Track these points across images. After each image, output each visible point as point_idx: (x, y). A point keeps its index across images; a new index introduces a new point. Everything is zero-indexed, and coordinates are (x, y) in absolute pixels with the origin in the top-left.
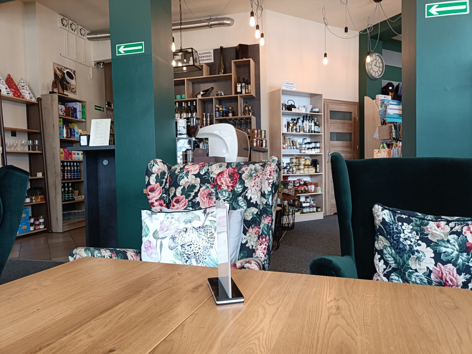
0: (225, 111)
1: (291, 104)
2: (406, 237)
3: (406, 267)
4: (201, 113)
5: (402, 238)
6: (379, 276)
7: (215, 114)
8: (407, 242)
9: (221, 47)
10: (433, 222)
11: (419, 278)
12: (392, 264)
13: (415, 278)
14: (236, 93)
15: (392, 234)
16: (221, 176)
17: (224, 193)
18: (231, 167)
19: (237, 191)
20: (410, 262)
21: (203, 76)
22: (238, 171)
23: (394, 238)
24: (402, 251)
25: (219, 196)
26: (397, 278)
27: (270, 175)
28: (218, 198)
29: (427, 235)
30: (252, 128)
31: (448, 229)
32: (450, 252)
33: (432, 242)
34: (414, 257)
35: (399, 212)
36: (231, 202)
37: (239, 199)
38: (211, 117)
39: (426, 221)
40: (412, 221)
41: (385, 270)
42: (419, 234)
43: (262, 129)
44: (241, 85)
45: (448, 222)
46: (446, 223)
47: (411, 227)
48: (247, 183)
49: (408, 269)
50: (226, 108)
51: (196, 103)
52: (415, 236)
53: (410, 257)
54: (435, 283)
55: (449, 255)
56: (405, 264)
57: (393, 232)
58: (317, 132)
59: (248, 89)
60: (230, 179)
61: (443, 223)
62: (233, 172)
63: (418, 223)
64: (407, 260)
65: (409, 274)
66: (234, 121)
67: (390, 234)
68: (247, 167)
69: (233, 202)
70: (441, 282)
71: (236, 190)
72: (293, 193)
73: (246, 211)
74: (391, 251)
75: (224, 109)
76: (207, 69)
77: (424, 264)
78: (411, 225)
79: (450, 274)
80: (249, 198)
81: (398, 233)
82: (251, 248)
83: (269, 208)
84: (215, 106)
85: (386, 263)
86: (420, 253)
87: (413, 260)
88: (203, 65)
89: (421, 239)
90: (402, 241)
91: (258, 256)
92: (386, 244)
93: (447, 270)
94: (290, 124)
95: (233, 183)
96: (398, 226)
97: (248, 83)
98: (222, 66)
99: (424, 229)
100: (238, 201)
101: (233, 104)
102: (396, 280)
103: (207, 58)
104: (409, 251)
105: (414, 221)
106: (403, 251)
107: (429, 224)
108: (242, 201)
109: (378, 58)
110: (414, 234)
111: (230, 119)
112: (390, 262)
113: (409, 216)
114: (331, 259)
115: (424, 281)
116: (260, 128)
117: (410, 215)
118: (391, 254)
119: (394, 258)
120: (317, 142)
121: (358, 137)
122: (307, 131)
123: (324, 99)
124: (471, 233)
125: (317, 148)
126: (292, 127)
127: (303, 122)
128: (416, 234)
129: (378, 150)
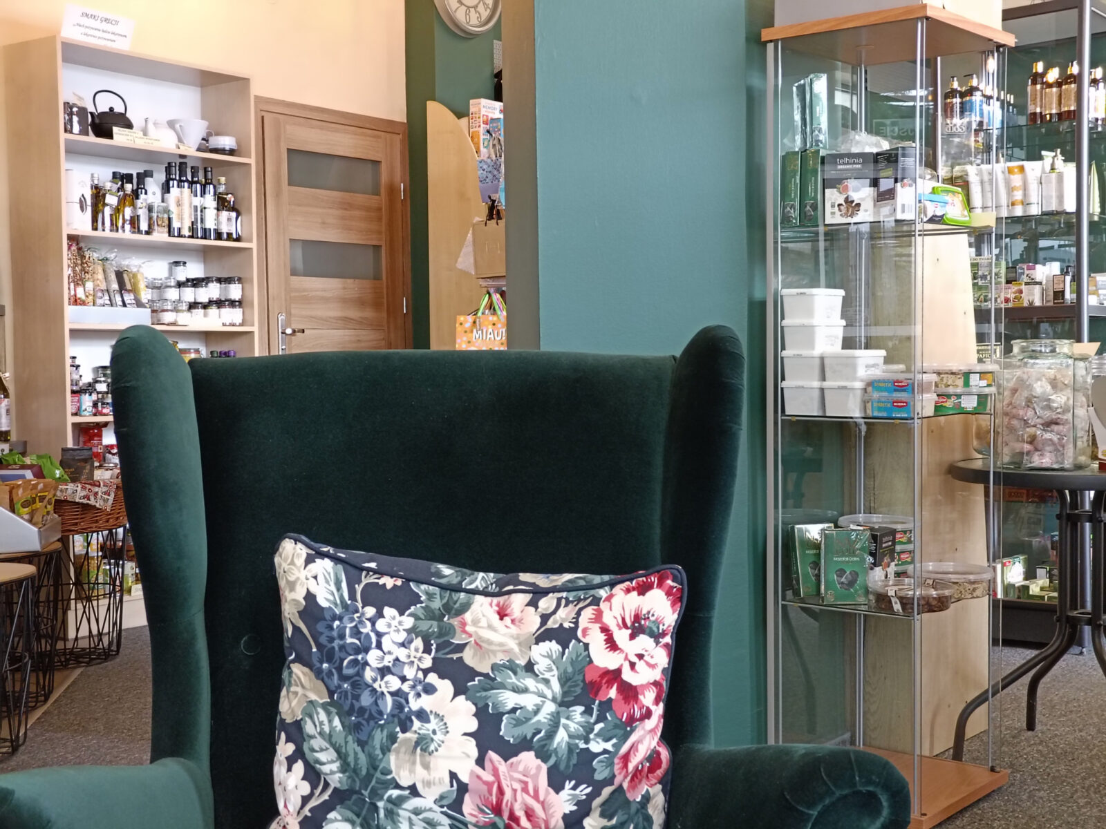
1: (111, 109)
2: (388, 661)
3: (379, 782)
5: (372, 669)
6: (285, 827)
8: (386, 683)
10: (489, 599)
11: (423, 820)
12: (332, 773)
15: (338, 655)
20: (392, 760)
23: (346, 671)
24: (368, 720)
31: (532, 621)
32: (531, 707)
33: (473, 673)
34: (409, 740)
35: (373, 566)
39: (462, 595)
40: (417, 600)
41: (305, 800)
42: (434, 647)
46: (527, 597)
47: (408, 622)
49: (387, 789)
52: (419, 655)
53: (393, 738)
55: (528, 719)
56: (375, 768)
57: (343, 648)
58: (229, 236)
61: (518, 601)
63: (437, 604)
64: (384, 754)
65: (390, 806)
67: (330, 655)
70: (494, 824)
74: (330, 722)
77: (440, 761)
78: (408, 616)
79: (525, 790)
81: (358, 651)
85: (313, 775)
86: (428, 721)
87: (403, 750)
89: (439, 667)
90: (371, 681)
92: (314, 697)
93: (516, 775)
94: (104, 196)
96: (361, 622)
99: (452, 627)
104: (393, 716)
105: (423, 598)
106: (373, 717)
107: (473, 607)
110: (417, 650)
112: (326, 769)
113: (408, 580)
115: (439, 827)
117: (410, 576)
118: (330, 736)
119: (338, 751)
120: (229, 280)
121: (404, 261)
122: (186, 232)
123: (256, 97)
124: (605, 630)
125: (232, 303)
126: (118, 210)
127: (166, 188)
128: (421, 648)
129: (470, 319)
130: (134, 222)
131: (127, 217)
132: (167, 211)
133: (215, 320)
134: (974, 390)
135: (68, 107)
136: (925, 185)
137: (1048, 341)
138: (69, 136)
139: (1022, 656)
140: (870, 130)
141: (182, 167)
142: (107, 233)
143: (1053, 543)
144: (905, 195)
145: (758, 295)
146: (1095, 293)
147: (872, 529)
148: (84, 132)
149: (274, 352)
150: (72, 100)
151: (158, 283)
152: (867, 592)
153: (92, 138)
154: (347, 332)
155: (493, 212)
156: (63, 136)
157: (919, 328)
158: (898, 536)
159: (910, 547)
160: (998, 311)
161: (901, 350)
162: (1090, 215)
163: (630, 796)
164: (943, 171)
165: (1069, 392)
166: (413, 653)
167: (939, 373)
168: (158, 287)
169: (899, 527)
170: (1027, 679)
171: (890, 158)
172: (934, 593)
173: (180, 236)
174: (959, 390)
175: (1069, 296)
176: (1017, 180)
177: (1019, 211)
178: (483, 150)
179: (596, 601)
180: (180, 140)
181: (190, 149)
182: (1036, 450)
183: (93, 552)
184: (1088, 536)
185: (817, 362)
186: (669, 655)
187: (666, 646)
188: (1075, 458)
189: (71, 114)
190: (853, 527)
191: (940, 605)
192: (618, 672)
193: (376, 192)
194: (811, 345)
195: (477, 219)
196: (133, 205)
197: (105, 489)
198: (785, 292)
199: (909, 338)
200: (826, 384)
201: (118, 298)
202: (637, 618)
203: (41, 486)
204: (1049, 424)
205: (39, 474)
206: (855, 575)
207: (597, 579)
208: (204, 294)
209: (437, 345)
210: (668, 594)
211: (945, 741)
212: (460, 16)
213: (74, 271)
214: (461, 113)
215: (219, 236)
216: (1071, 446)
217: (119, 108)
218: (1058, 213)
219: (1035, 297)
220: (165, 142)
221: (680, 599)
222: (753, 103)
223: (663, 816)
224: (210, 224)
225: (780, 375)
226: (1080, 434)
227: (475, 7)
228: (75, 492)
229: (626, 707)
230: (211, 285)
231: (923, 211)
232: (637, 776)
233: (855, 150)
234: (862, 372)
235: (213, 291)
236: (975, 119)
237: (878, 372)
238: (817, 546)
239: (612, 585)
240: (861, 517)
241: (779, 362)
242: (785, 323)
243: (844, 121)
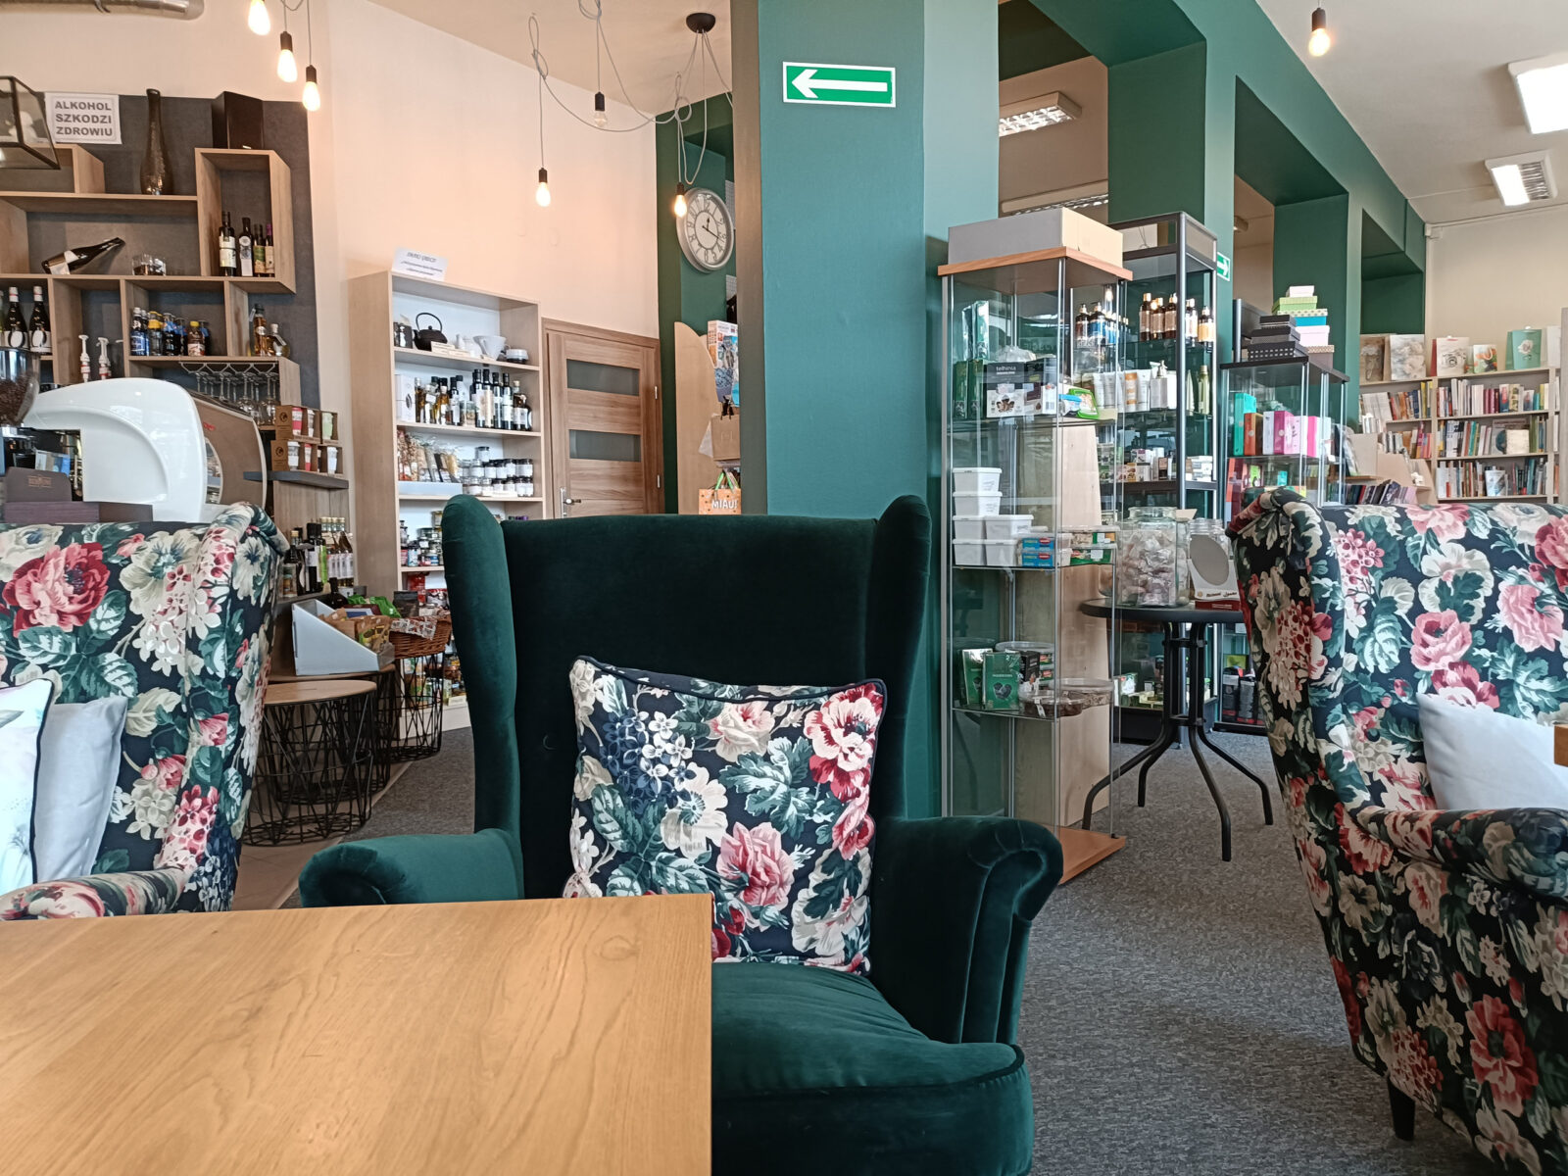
0: (172, 332)
1: (430, 328)
2: (658, 753)
3: (652, 846)
4: (68, 334)
5: (646, 760)
6: (579, 882)
7: (131, 340)
8: (657, 770)
9: (149, 91)
10: (735, 705)
11: (686, 875)
12: (616, 839)
13: (677, 878)
14: (220, 270)
15: (619, 748)
16: (35, 574)
17: (44, 640)
18: (80, 540)
19: (99, 631)
20: (662, 829)
21: (73, 191)
22: (106, 556)
23: (625, 762)
24: (643, 799)
25: (22, 652)
26: (627, 882)
27: (215, 572)
28: (19, 662)
29: (714, 743)
30: (284, 402)
31: (769, 722)
32: (768, 789)
33: (724, 763)
34: (675, 814)
35: (646, 680)
36: (72, 673)
37: (107, 662)
38: (115, 353)
39: (715, 702)
40: (679, 706)
41: (595, 860)
42: (693, 742)
43: (322, 409)
44: (237, 244)
45: (773, 701)
46: (764, 704)
47: (674, 723)
48: (142, 601)
49: (658, 852)
50: (176, 323)
51: (45, 294)
52: (682, 748)
53: (662, 813)
54: (726, 883)
55: (766, 798)
56: (649, 836)
57: (623, 743)
58: (523, 428)
59: (264, 260)
60: (71, 589)
61: (758, 707)
62: (85, 561)
63: (695, 710)
64: (655, 825)
65: (660, 865)
66: (210, 373)
67: (613, 750)
68: (142, 543)
69: (80, 672)
70: (741, 879)
71: (94, 626)
72: (429, 632)
73: (131, 702)
74: (614, 800)
75: (168, 327)
76: (92, 166)
77: (699, 831)
78: (674, 718)
79: (764, 852)
80: (144, 656)
81: (635, 745)
82: (146, 836)
83: (214, 688)
84: (131, 313)
85: (601, 841)
86: (690, 800)
87: (670, 821)
88: (70, 151)
89: (697, 758)
90: (644, 769)
91: (170, 864)
92: (601, 781)
93: (757, 841)
94: (425, 396)
95: (81, 602)
96: (637, 724)
97: (263, 237)
98: (159, 164)
99: (707, 726)
100: (103, 668)
101: (207, 310)
102: (623, 888)
103: (91, 125)
104: (662, 796)
105: (685, 705)
106: (646, 797)
107: (723, 711)
108: (119, 667)
109: (713, 205)
110: (680, 745)
111: (195, 366)
112: (611, 836)
113: (673, 691)
114: (374, 849)
115: (698, 882)
116: (316, 405)
117: (674, 688)
118: (614, 811)
119: (620, 822)
120: (522, 462)
121: (658, 449)
122: (489, 424)
123: (543, 319)
124: (824, 729)
125: (525, 479)
126: (435, 407)
127: (473, 390)
128: (684, 742)
129: (710, 492)
130: (449, 416)
131: (443, 412)
132: (474, 407)
133: (511, 493)
134: (1101, 546)
135: (397, 326)
136: (1064, 388)
137: (1157, 508)
138: (397, 349)
139: (1133, 750)
140: (1022, 346)
141: (486, 373)
142: (428, 425)
143: (1157, 663)
144: (1049, 395)
145: (934, 472)
146: (1191, 472)
147: (1022, 653)
148: (409, 345)
149: (558, 517)
150: (400, 321)
151: (467, 464)
152: (1018, 700)
153: (415, 350)
154: (615, 502)
155: (727, 409)
156: (393, 348)
157: (1059, 498)
158: (1042, 658)
159: (1051, 666)
160: (1119, 485)
161: (1043, 516)
162: (1187, 412)
163: (844, 856)
164: (1074, 377)
165: (1173, 548)
166: (677, 747)
167: (1074, 533)
168: (467, 467)
169: (1042, 651)
170: (1139, 767)
171: (1037, 367)
172: (1070, 702)
173: (484, 427)
174: (1089, 546)
175: (1171, 474)
176: (1131, 384)
177: (1132, 409)
178: (719, 361)
179: (817, 707)
180: (484, 353)
181: (492, 360)
182: (1148, 592)
183: (420, 672)
184: (1185, 659)
185: (980, 525)
186: (874, 748)
187: (871, 741)
188: (1177, 598)
189: (399, 331)
190: (1007, 651)
191: (1075, 710)
192: (834, 761)
193: (636, 393)
194: (977, 512)
195: (714, 415)
196: (448, 402)
197: (428, 623)
198: (956, 470)
199: (1050, 506)
200: (987, 541)
201: (437, 476)
202: (849, 719)
203: (378, 621)
204: (1157, 572)
205: (377, 611)
206: (1009, 688)
207: (818, 690)
208: (503, 472)
209: (683, 510)
210: (873, 701)
211: (1078, 815)
212: (701, 256)
213: (402, 453)
214: (701, 331)
215: (514, 427)
216: (1174, 588)
217: (436, 327)
218: (1163, 410)
219: (1144, 475)
220: (473, 354)
221: (882, 705)
222: (931, 322)
223: (869, 871)
224: (508, 418)
225: (951, 535)
226: (1181, 579)
227: (712, 249)
228: (405, 625)
229: (842, 788)
230: (508, 465)
231: (1062, 407)
232: (849, 841)
233: (1009, 360)
234: (1015, 532)
235: (510, 470)
236: (1100, 337)
237: (1026, 533)
238: (979, 665)
239: (830, 694)
240: (1013, 643)
241: (951, 524)
242: (956, 494)
243: (1000, 340)
